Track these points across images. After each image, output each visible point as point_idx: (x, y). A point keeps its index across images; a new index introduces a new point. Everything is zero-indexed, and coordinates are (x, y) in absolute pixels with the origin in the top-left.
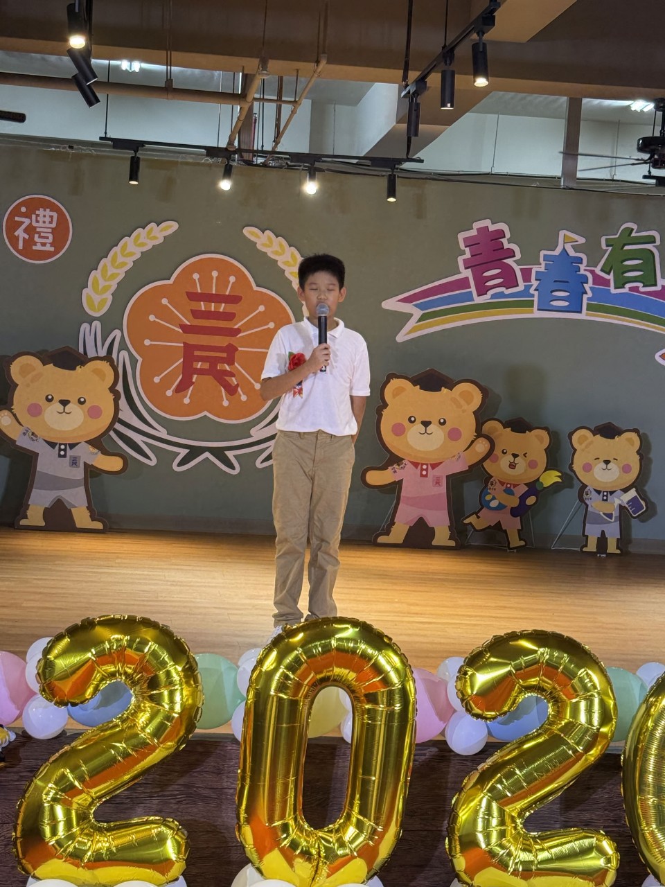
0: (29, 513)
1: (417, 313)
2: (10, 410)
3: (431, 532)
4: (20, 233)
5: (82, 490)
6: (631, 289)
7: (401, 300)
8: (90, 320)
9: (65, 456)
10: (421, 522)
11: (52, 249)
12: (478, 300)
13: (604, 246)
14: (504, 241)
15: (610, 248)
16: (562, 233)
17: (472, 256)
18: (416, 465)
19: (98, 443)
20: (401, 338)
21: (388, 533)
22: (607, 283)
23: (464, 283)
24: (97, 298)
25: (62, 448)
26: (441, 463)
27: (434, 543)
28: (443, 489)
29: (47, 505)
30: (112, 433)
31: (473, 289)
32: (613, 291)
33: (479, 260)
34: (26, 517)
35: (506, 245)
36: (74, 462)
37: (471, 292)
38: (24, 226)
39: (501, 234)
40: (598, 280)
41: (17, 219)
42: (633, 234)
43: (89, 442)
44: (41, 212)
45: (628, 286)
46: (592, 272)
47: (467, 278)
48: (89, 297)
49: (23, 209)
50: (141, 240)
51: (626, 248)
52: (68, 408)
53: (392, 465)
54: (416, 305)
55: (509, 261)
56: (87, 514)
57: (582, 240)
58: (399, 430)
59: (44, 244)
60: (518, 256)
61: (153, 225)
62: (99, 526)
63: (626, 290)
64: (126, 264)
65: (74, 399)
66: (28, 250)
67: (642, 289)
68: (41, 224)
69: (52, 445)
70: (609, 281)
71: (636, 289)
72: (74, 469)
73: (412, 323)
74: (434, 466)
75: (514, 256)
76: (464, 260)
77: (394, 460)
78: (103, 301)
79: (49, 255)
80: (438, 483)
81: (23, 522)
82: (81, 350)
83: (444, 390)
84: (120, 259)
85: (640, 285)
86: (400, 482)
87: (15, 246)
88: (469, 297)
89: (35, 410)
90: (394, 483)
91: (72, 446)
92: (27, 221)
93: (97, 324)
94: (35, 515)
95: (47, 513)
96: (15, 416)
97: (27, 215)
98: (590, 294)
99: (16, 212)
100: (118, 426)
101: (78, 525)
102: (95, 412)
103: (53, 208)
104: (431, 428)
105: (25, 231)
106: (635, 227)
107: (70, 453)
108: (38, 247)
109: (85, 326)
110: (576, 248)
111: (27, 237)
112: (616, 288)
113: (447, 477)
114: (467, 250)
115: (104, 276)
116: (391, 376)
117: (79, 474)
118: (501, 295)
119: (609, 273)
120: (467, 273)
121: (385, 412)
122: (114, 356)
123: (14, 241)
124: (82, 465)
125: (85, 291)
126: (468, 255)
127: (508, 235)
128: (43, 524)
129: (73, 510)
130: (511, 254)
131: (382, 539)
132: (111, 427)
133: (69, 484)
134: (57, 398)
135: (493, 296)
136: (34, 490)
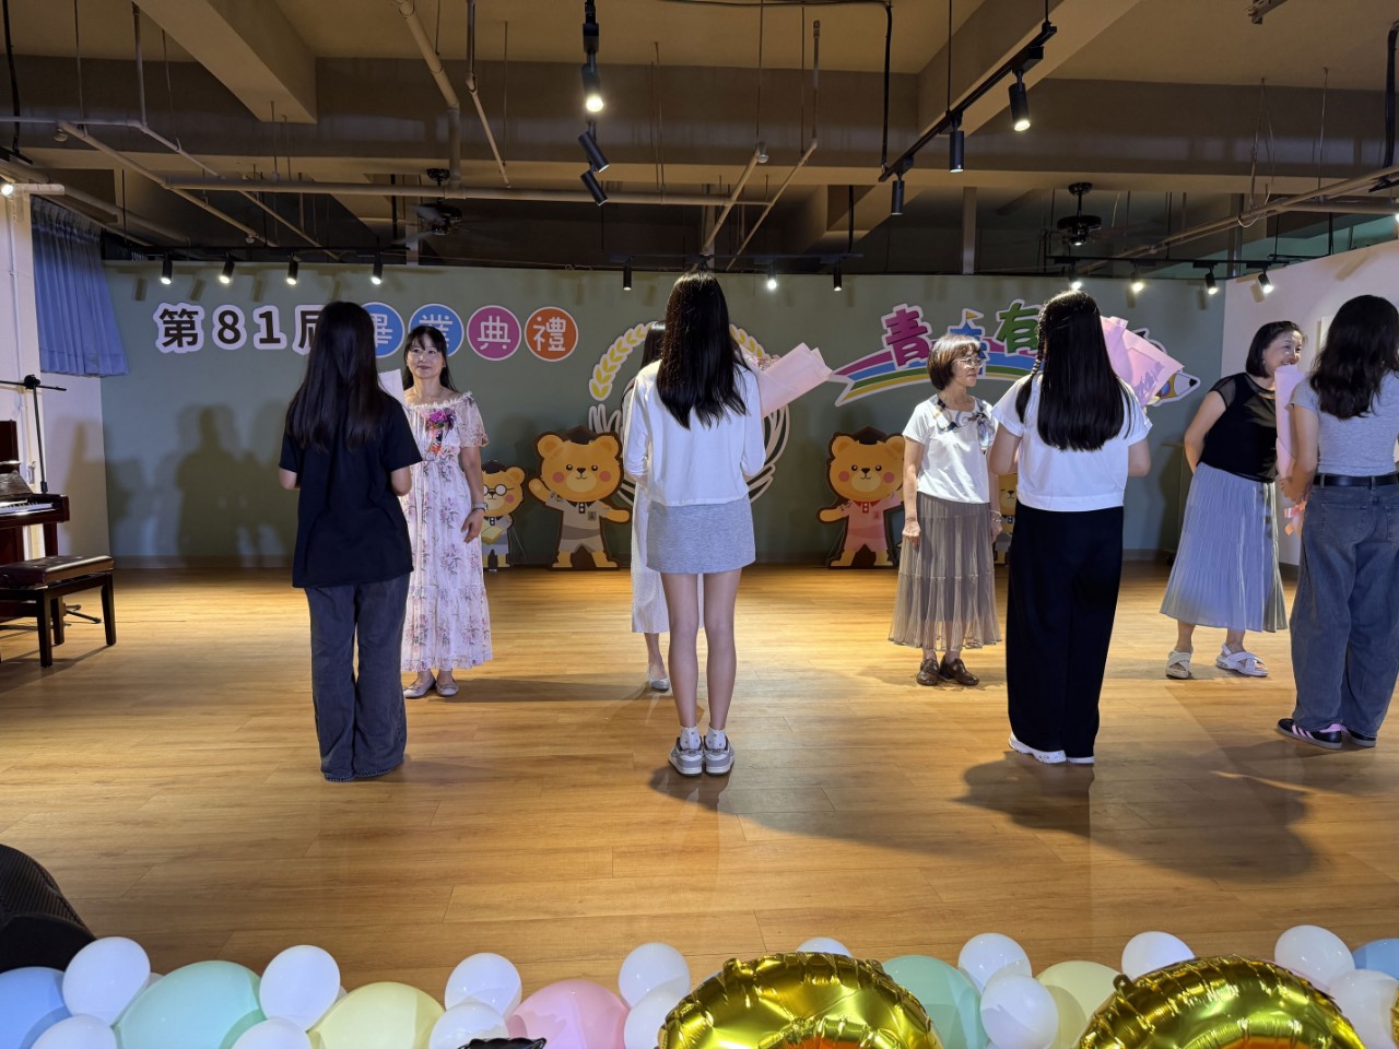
0: (559, 557)
1: (851, 383)
2: (540, 479)
3: (873, 556)
4: (538, 338)
5: (599, 537)
6: (1021, 352)
7: (840, 373)
8: (597, 404)
9: (584, 512)
10: (865, 547)
11: (563, 349)
12: (899, 369)
13: (998, 319)
14: (918, 320)
15: (1003, 321)
16: (964, 311)
17: (894, 334)
18: (859, 503)
19: (608, 500)
20: (838, 403)
21: (839, 558)
22: (1002, 349)
23: (887, 356)
24: (601, 387)
25: (584, 506)
26: (877, 501)
27: (876, 564)
28: (881, 521)
29: (573, 551)
30: (619, 492)
31: (895, 361)
32: (1007, 354)
33: (898, 337)
34: (557, 561)
35: (920, 324)
36: (592, 517)
37: (893, 364)
38: (541, 332)
39: (916, 314)
40: (994, 347)
41: (535, 327)
42: (1022, 308)
43: (601, 500)
44: (553, 320)
45: (1019, 350)
46: (990, 341)
47: (890, 352)
48: (595, 386)
49: (539, 319)
50: (633, 338)
51: (1017, 319)
52: (585, 474)
53: (840, 504)
54: (850, 377)
55: (923, 336)
56: (604, 556)
57: (980, 316)
58: (844, 477)
59: (557, 346)
60: (930, 331)
61: (641, 325)
62: (613, 565)
63: (1017, 353)
64: (621, 358)
65: (588, 468)
66: (545, 352)
67: (1030, 352)
68: (553, 330)
69: (574, 504)
70: (1003, 347)
71: (1025, 352)
72: (592, 522)
73: (847, 391)
74: (873, 504)
75: (926, 332)
76: (887, 338)
77: (842, 501)
78: (607, 387)
79: (562, 354)
80: (877, 516)
81: (555, 565)
82: (591, 428)
83: (879, 443)
84: (617, 354)
85: (1028, 348)
86: (847, 518)
87: (535, 349)
88: (892, 367)
89: (559, 478)
90: (843, 519)
91: (589, 504)
92: (543, 328)
93: (602, 407)
94: (564, 559)
95: (573, 557)
96: (543, 482)
97: (543, 323)
98: (988, 359)
99: (534, 321)
100: (624, 486)
101: (598, 566)
102: (605, 477)
103: (562, 316)
104: (869, 474)
105: (542, 336)
106: (1022, 302)
107: (588, 509)
108: (552, 349)
109: (593, 408)
110: (977, 322)
111: (543, 341)
112: (1009, 352)
113: (885, 511)
114: (889, 330)
115: (605, 368)
116: (837, 435)
117: (596, 525)
118: (917, 364)
119: (1003, 341)
120: (890, 348)
121: (833, 464)
122: (617, 430)
123: (534, 343)
124: (598, 519)
125: (591, 381)
126: (890, 333)
127: (921, 315)
128: (570, 566)
129: (593, 554)
130: (924, 330)
131: (834, 564)
132: (618, 487)
133: (589, 533)
134: (575, 467)
135: (911, 365)
136: (562, 541)
